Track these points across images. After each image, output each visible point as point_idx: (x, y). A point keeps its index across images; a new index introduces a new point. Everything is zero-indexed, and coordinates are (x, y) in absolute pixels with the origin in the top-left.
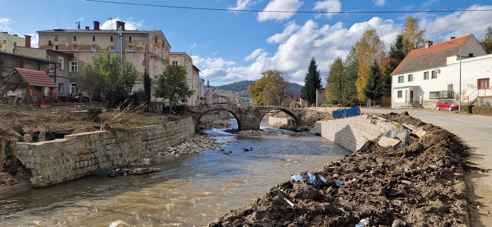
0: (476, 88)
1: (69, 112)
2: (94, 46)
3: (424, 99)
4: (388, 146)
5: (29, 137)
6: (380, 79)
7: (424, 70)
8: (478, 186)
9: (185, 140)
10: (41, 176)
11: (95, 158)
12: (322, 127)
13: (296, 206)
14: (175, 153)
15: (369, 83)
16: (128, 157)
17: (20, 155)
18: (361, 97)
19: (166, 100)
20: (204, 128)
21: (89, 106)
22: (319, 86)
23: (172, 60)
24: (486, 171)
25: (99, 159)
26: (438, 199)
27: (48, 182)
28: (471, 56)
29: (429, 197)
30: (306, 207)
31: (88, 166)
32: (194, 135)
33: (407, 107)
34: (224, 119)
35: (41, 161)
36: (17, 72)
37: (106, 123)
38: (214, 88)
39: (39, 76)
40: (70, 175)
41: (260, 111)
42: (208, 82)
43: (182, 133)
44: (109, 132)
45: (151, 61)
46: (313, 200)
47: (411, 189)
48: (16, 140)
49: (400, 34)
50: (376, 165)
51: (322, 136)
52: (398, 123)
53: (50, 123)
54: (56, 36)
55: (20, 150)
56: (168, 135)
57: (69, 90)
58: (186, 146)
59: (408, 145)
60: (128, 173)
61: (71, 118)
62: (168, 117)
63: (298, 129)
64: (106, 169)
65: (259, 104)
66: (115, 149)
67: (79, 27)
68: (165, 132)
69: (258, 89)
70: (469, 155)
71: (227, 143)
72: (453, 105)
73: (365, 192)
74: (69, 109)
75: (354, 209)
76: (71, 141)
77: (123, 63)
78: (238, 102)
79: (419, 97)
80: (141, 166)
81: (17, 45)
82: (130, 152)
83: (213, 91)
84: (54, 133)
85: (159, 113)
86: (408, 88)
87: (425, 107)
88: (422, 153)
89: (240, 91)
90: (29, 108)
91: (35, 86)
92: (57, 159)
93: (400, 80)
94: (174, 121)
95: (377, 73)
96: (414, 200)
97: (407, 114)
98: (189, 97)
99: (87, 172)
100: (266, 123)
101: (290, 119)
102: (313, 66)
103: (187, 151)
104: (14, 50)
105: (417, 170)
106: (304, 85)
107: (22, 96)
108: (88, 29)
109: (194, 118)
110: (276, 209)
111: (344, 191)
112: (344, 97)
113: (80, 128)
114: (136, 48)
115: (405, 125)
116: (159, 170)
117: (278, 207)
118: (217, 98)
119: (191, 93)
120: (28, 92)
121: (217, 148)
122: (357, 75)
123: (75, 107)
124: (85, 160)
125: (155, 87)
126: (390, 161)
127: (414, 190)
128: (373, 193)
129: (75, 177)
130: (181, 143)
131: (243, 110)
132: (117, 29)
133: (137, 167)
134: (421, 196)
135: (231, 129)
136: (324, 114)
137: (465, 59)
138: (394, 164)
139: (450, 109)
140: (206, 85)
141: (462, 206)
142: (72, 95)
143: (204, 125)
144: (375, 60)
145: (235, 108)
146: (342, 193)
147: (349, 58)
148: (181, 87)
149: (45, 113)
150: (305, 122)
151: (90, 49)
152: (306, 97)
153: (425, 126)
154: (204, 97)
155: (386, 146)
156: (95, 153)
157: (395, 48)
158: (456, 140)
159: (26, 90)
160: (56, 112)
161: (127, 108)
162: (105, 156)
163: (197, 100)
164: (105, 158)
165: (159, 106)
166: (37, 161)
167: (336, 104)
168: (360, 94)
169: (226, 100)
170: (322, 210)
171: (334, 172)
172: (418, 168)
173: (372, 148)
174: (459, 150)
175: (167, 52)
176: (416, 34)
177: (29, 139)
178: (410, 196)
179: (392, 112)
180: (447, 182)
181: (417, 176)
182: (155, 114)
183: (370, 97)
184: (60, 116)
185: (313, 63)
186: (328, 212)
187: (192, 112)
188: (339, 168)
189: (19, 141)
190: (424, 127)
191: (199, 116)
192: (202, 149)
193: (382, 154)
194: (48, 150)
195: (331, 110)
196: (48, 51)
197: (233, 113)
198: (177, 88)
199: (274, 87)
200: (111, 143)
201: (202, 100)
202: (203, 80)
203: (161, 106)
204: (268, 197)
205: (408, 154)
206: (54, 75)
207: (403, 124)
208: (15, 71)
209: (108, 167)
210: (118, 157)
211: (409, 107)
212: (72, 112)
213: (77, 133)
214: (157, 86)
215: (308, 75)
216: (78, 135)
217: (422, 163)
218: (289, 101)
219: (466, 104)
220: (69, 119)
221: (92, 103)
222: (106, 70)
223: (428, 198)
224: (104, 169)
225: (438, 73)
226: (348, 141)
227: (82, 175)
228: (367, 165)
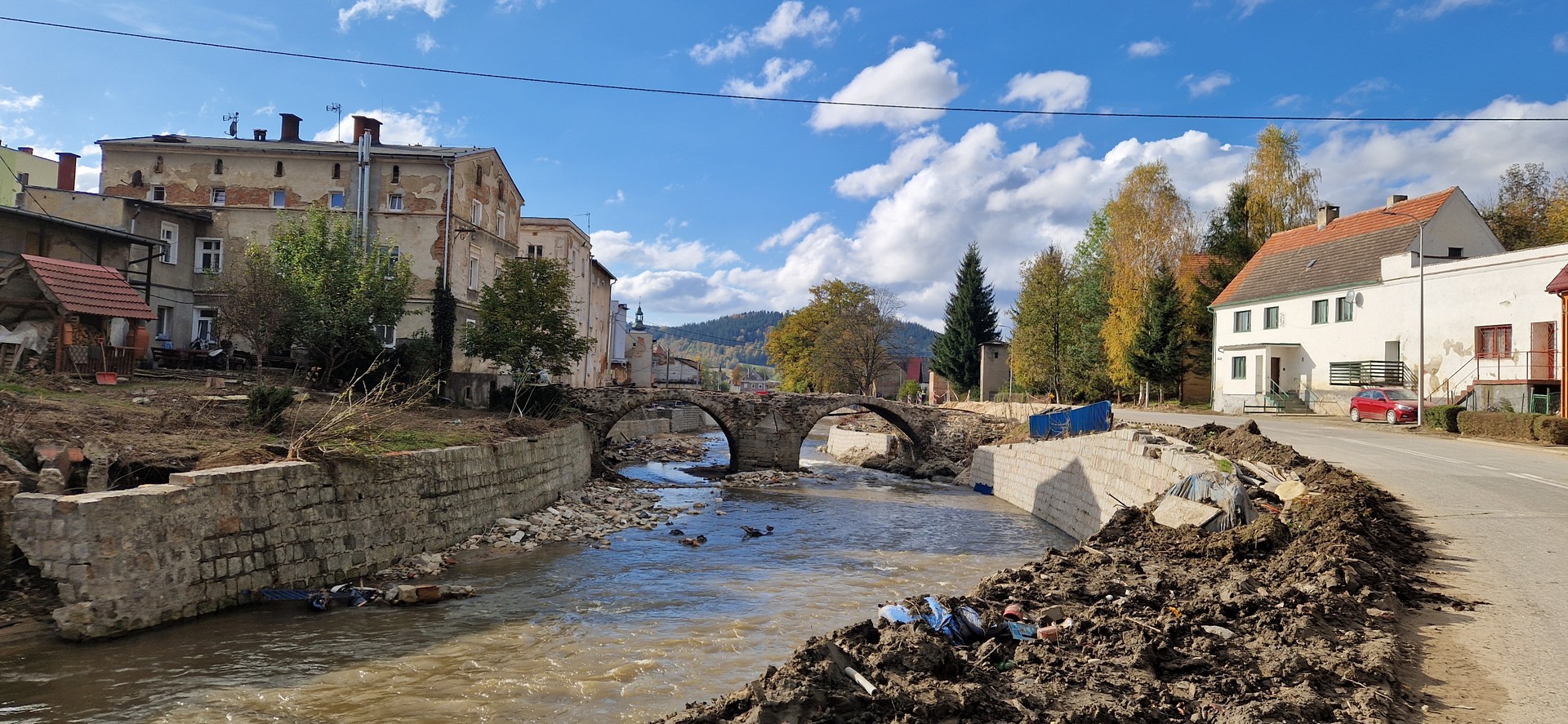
0: (1470, 354)
1: (186, 399)
2: (279, 192)
3: (1315, 385)
4: (1184, 526)
5: (58, 476)
6: (1179, 320)
7: (1312, 293)
8: (1436, 649)
9: (559, 497)
10: (88, 604)
11: (267, 549)
12: (996, 465)
13: (881, 692)
14: (525, 539)
15: (1143, 329)
16: (371, 547)
17: (24, 534)
18: (1119, 372)
19: (502, 368)
20: (619, 462)
21: (251, 381)
22: (992, 335)
23: (524, 241)
24: (1467, 608)
25: (280, 552)
26: (1306, 683)
27: (110, 622)
28: (1455, 254)
29: (1281, 676)
30: (909, 694)
31: (242, 573)
32: (587, 482)
33: (1262, 410)
34: (685, 432)
35: (93, 554)
36: (27, 268)
37: (305, 438)
38: (658, 333)
39: (98, 281)
40: (182, 600)
41: (801, 409)
42: (640, 313)
43: (550, 475)
44: (316, 466)
45: (461, 244)
46: (931, 676)
47: (1230, 653)
48: (14, 485)
49: (1240, 179)
50: (1140, 581)
51: (996, 492)
52: (1226, 458)
53: (126, 434)
54: (160, 158)
55: (27, 519)
56: (505, 480)
57: (188, 327)
58: (559, 517)
59: (1244, 523)
60: (370, 601)
61: (195, 419)
62: (505, 422)
63: (919, 471)
64: (299, 587)
65: (798, 386)
66: (331, 520)
67: (233, 132)
68: (494, 469)
69: (797, 338)
70: (1427, 557)
71: (692, 511)
72: (1400, 407)
73: (1093, 657)
74: (187, 389)
75: (1051, 705)
76: (190, 493)
77: (368, 246)
78: (732, 378)
79: (1297, 379)
80: (413, 578)
81: (31, 183)
82: (377, 533)
83: (654, 341)
84: (135, 465)
85: (477, 408)
86: (1265, 350)
87: (1316, 408)
88: (1284, 550)
89: (742, 343)
90: (59, 384)
91: (81, 315)
92: (143, 550)
93: (1241, 323)
94: (525, 435)
95: (1169, 298)
96: (1234, 682)
97: (1253, 429)
98: (577, 359)
99: (238, 594)
100: (819, 448)
101: (897, 438)
102: (971, 273)
103: (561, 531)
104: (20, 197)
105: (1256, 596)
106: (943, 332)
107: (38, 346)
108: (263, 139)
109: (589, 428)
110: (820, 698)
111: (1031, 654)
112: (1068, 372)
113: (222, 451)
114: (412, 202)
115: (1245, 463)
116: (469, 592)
117: (826, 694)
118: (665, 366)
119: (582, 349)
120: (59, 332)
121: (661, 525)
122: (1106, 304)
123: (208, 385)
124: (233, 555)
125: (467, 324)
126: (1187, 570)
127: (1238, 653)
128: (1117, 661)
129: (198, 608)
130: (544, 508)
131: (749, 406)
132: (356, 142)
133: (400, 580)
134: (1258, 671)
135: (707, 464)
136: (1001, 425)
137: (1437, 263)
138: (1197, 579)
139: (1391, 418)
140: (634, 322)
141: (1373, 702)
142: (198, 345)
143: (620, 451)
144: (1163, 259)
145: (722, 399)
146: (1026, 658)
147: (1083, 251)
148: (554, 330)
149: (109, 403)
150: (944, 449)
151: (266, 202)
152: (950, 369)
153: (1308, 467)
154: (625, 361)
155: (1176, 526)
156: (266, 532)
157: (1225, 222)
158: (1393, 512)
159: (51, 326)
160: (146, 400)
161: (378, 390)
162: (300, 543)
163: (602, 371)
164: (298, 548)
165: (478, 387)
166: (78, 555)
167: (1043, 393)
168: (1118, 365)
169: (695, 373)
170: (957, 703)
171: (1011, 598)
172: (1262, 592)
173: (1134, 532)
174: (1398, 542)
175: (513, 218)
176: (1289, 183)
177: (57, 483)
178: (1224, 672)
179: (1211, 422)
180: (1342, 634)
181: (1255, 616)
182: (464, 411)
183: (1147, 374)
184: (159, 412)
185: (972, 262)
186: (976, 711)
187: (584, 408)
188: (1027, 587)
189: (24, 489)
190: (1301, 470)
191: (605, 421)
192: (610, 526)
193: (1163, 549)
194: (118, 519)
195: (1023, 410)
196: (129, 203)
197: (716, 414)
198: (539, 329)
199: (846, 335)
200: (320, 503)
201: (618, 371)
202: (623, 307)
203: (486, 387)
204: (798, 663)
205: (1243, 552)
206: (144, 279)
207: (1240, 462)
208: (21, 267)
209: (307, 580)
210: (340, 547)
211: (1268, 410)
212: (199, 399)
213: (209, 468)
214: (474, 321)
215: (957, 298)
216: (215, 474)
217: (1280, 577)
218: (894, 379)
219: (1441, 403)
220: (187, 422)
221: (264, 373)
222: (313, 266)
223: (1279, 679)
224: (294, 584)
225: (1354, 305)
226: (1075, 512)
227: (221, 603)
228: (1114, 580)
